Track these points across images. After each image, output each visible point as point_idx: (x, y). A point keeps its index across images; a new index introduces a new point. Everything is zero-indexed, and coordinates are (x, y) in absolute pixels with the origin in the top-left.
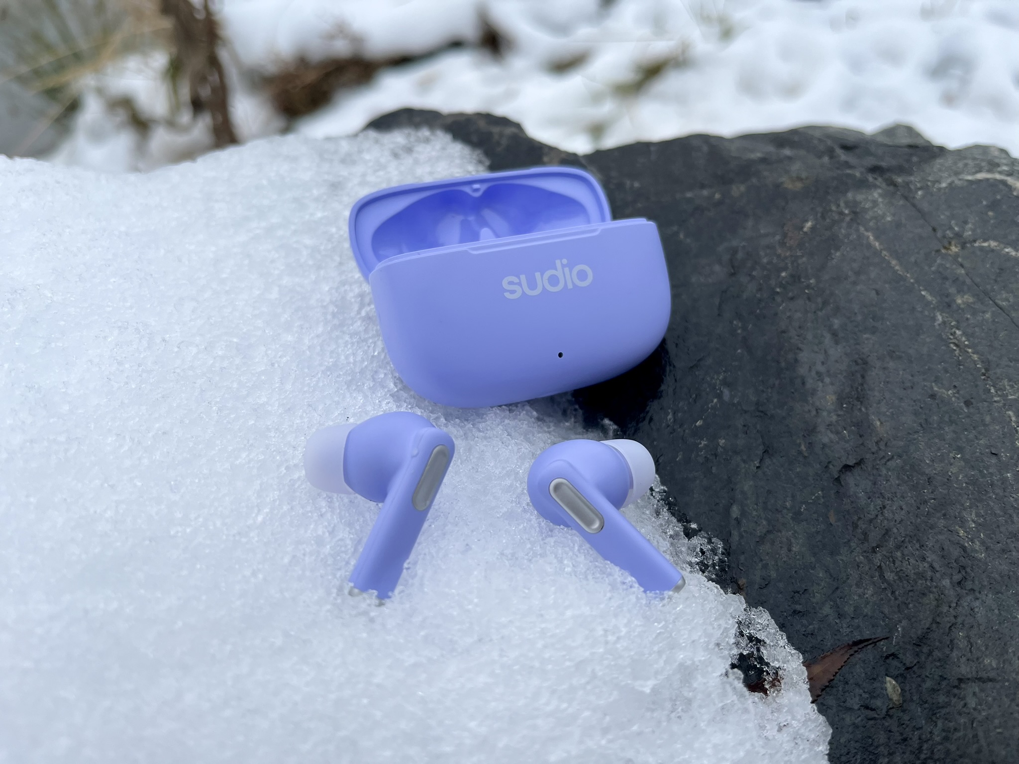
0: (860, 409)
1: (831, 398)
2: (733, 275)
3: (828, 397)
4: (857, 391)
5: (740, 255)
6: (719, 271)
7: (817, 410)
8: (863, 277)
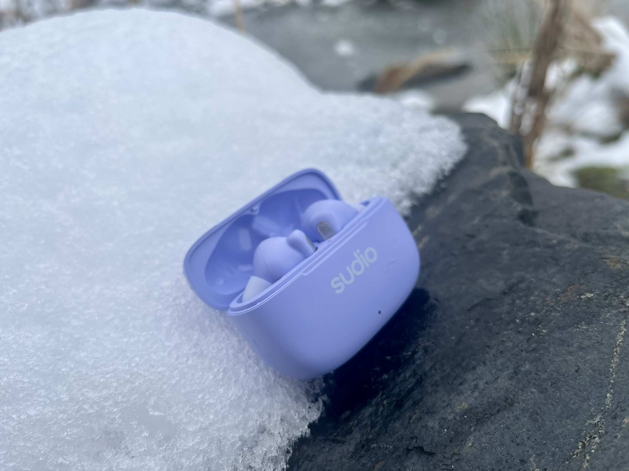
0: (471, 427)
1: (465, 405)
2: (504, 293)
3: (463, 403)
4: (484, 415)
5: (523, 285)
6: (501, 285)
7: (448, 404)
8: (581, 353)
